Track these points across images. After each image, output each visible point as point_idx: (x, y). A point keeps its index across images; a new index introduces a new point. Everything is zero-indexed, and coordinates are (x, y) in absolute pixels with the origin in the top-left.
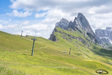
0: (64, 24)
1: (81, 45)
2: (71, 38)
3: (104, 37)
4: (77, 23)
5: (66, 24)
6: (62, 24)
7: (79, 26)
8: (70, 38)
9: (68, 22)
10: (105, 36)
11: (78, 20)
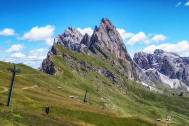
0: (72, 40)
1: (105, 84)
2: (87, 69)
3: (150, 69)
4: (99, 39)
5: (77, 38)
6: (67, 39)
7: (103, 45)
8: (84, 67)
9: (81, 35)
10: (151, 66)
11: (101, 31)
